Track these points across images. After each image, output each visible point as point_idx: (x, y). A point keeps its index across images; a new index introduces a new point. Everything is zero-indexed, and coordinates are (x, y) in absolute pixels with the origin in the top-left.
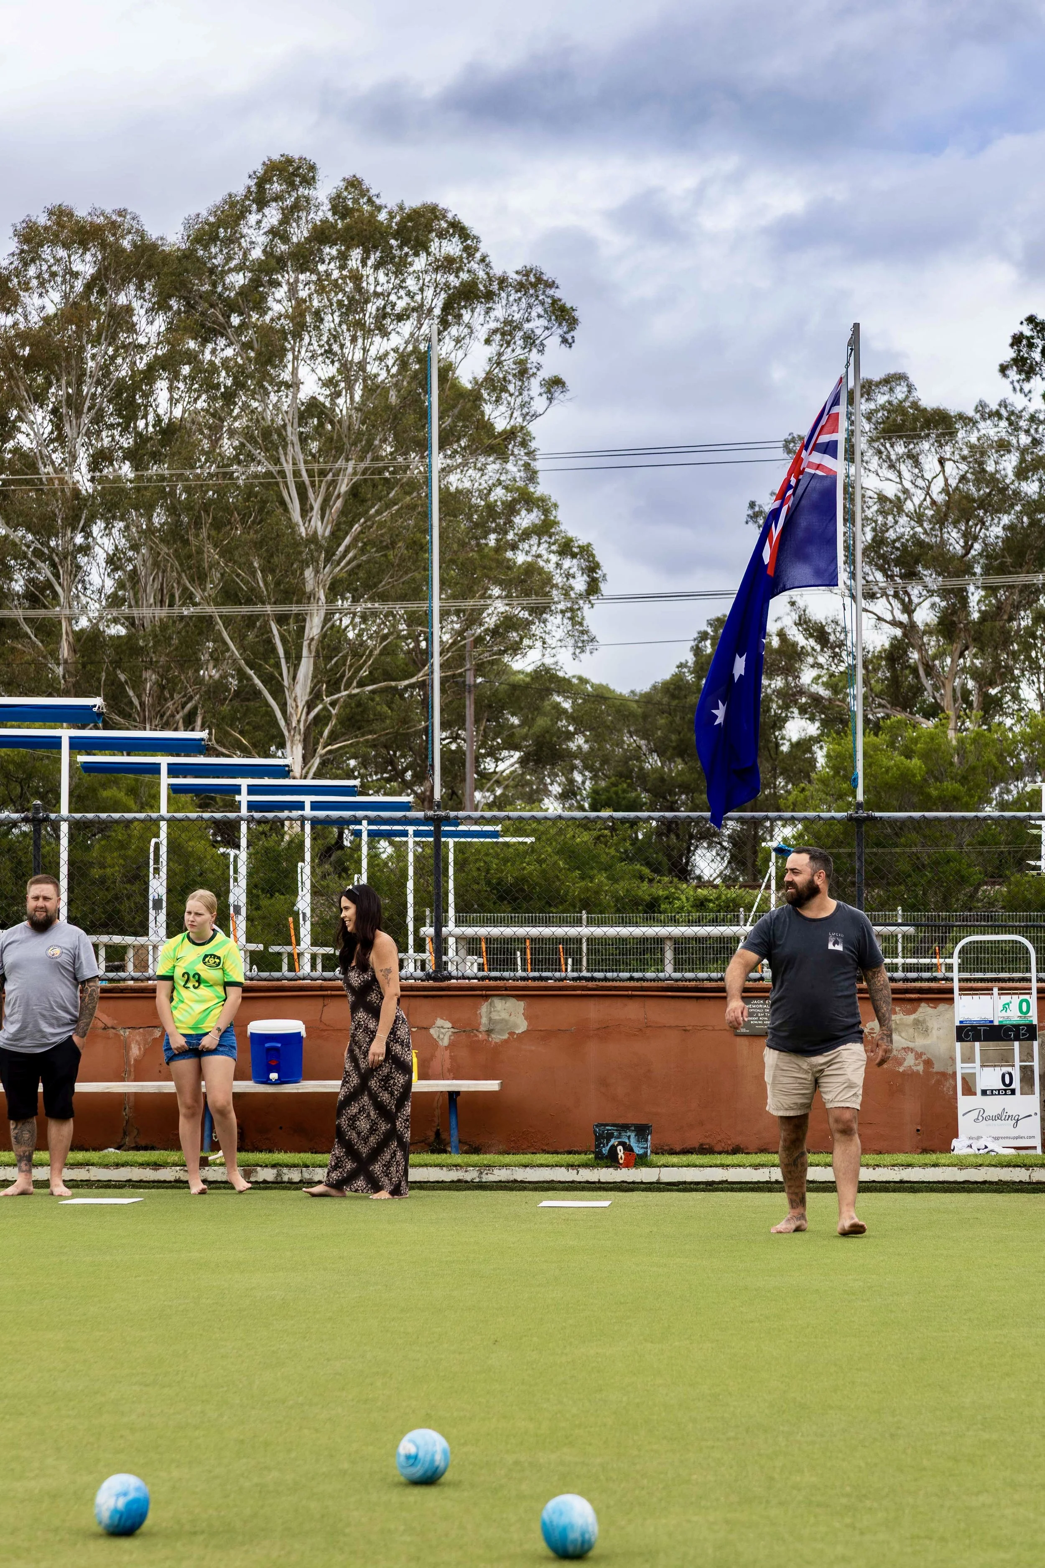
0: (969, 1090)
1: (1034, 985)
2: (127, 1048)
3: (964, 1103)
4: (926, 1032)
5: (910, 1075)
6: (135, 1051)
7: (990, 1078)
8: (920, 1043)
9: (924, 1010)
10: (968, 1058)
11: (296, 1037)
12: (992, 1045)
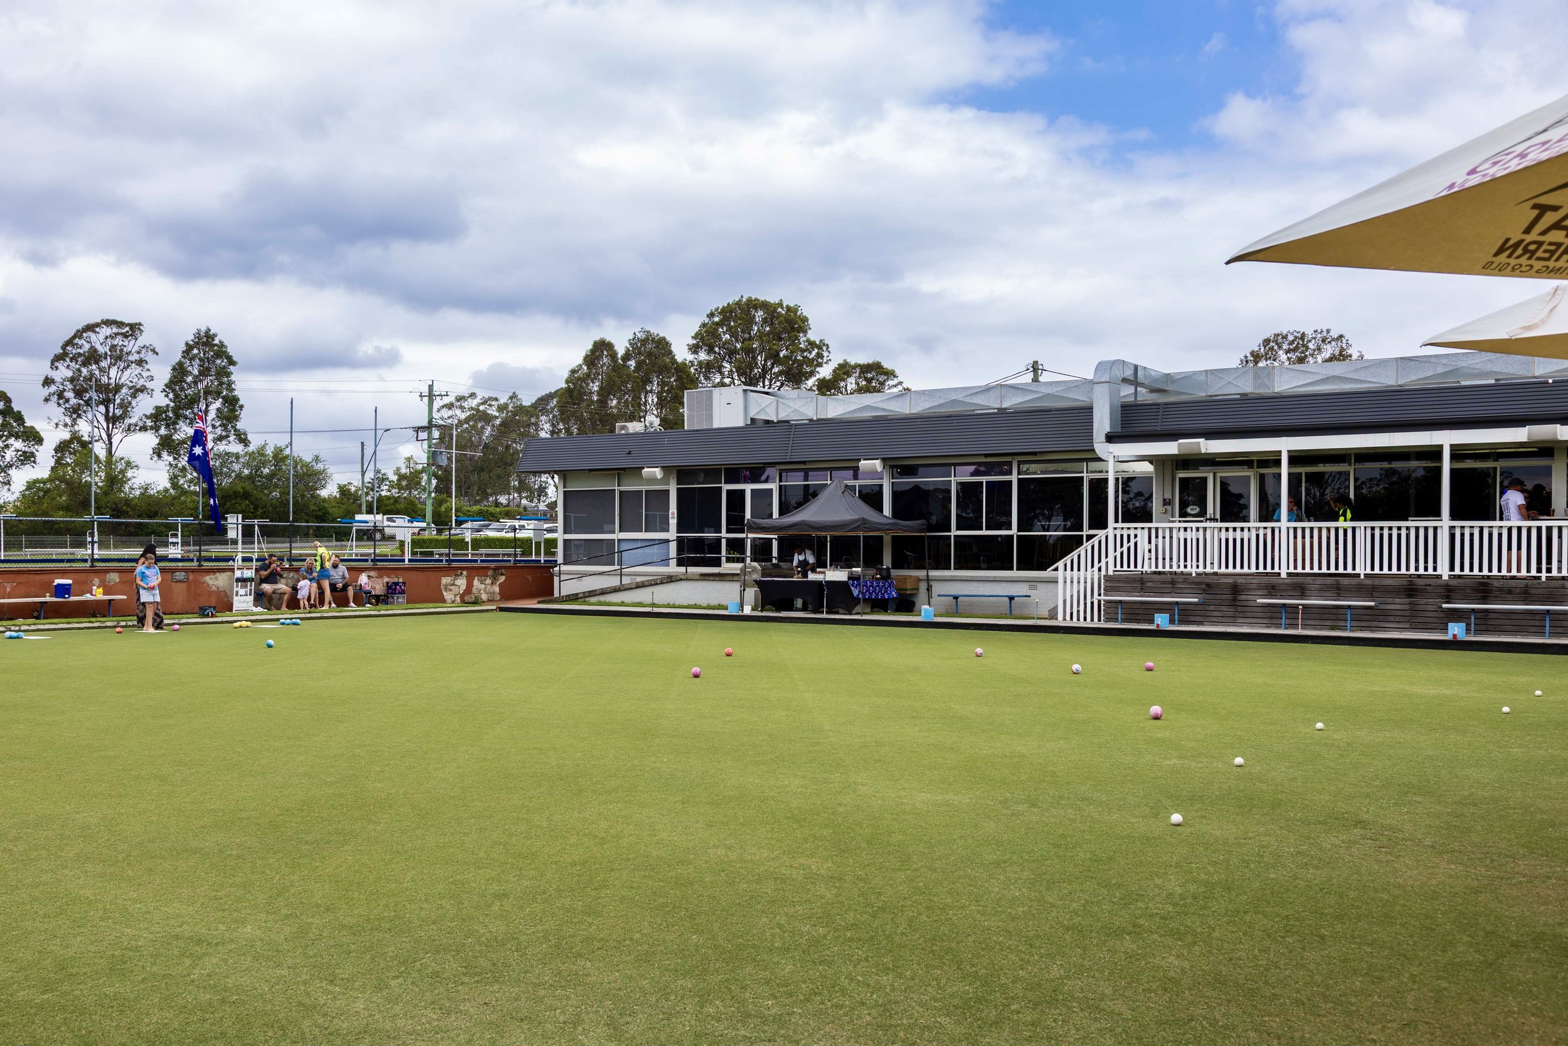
0: (237, 595)
1: (254, 567)
2: (5, 588)
3: (235, 598)
4: (218, 580)
5: (214, 591)
6: (8, 590)
7: (242, 591)
8: (216, 583)
9: (218, 574)
10: (237, 587)
11: (69, 585)
12: (243, 583)
